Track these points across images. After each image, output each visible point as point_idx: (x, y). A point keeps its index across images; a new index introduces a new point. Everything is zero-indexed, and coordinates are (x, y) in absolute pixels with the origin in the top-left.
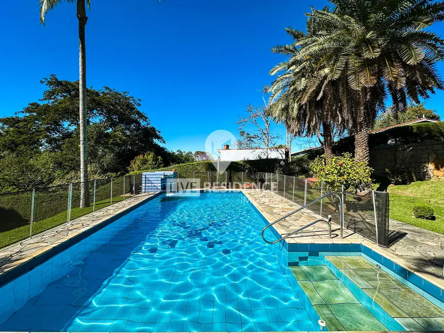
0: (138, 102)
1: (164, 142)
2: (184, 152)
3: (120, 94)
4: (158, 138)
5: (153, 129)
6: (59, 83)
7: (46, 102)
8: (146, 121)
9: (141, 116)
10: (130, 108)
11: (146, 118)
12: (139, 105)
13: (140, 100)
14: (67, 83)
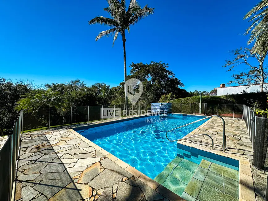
0: (167, 65)
1: (184, 86)
2: (200, 92)
3: (158, 64)
4: (179, 84)
5: (176, 79)
6: (135, 65)
7: (131, 74)
8: (172, 75)
9: (169, 73)
10: (162, 69)
11: (172, 73)
12: (168, 67)
13: (168, 64)
14: (138, 64)
